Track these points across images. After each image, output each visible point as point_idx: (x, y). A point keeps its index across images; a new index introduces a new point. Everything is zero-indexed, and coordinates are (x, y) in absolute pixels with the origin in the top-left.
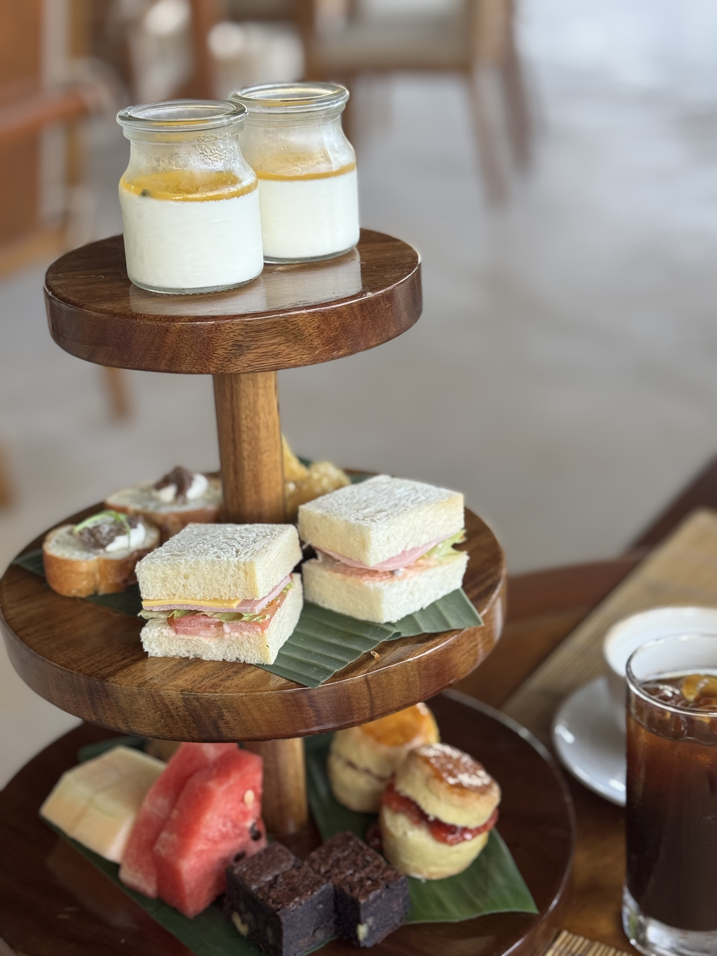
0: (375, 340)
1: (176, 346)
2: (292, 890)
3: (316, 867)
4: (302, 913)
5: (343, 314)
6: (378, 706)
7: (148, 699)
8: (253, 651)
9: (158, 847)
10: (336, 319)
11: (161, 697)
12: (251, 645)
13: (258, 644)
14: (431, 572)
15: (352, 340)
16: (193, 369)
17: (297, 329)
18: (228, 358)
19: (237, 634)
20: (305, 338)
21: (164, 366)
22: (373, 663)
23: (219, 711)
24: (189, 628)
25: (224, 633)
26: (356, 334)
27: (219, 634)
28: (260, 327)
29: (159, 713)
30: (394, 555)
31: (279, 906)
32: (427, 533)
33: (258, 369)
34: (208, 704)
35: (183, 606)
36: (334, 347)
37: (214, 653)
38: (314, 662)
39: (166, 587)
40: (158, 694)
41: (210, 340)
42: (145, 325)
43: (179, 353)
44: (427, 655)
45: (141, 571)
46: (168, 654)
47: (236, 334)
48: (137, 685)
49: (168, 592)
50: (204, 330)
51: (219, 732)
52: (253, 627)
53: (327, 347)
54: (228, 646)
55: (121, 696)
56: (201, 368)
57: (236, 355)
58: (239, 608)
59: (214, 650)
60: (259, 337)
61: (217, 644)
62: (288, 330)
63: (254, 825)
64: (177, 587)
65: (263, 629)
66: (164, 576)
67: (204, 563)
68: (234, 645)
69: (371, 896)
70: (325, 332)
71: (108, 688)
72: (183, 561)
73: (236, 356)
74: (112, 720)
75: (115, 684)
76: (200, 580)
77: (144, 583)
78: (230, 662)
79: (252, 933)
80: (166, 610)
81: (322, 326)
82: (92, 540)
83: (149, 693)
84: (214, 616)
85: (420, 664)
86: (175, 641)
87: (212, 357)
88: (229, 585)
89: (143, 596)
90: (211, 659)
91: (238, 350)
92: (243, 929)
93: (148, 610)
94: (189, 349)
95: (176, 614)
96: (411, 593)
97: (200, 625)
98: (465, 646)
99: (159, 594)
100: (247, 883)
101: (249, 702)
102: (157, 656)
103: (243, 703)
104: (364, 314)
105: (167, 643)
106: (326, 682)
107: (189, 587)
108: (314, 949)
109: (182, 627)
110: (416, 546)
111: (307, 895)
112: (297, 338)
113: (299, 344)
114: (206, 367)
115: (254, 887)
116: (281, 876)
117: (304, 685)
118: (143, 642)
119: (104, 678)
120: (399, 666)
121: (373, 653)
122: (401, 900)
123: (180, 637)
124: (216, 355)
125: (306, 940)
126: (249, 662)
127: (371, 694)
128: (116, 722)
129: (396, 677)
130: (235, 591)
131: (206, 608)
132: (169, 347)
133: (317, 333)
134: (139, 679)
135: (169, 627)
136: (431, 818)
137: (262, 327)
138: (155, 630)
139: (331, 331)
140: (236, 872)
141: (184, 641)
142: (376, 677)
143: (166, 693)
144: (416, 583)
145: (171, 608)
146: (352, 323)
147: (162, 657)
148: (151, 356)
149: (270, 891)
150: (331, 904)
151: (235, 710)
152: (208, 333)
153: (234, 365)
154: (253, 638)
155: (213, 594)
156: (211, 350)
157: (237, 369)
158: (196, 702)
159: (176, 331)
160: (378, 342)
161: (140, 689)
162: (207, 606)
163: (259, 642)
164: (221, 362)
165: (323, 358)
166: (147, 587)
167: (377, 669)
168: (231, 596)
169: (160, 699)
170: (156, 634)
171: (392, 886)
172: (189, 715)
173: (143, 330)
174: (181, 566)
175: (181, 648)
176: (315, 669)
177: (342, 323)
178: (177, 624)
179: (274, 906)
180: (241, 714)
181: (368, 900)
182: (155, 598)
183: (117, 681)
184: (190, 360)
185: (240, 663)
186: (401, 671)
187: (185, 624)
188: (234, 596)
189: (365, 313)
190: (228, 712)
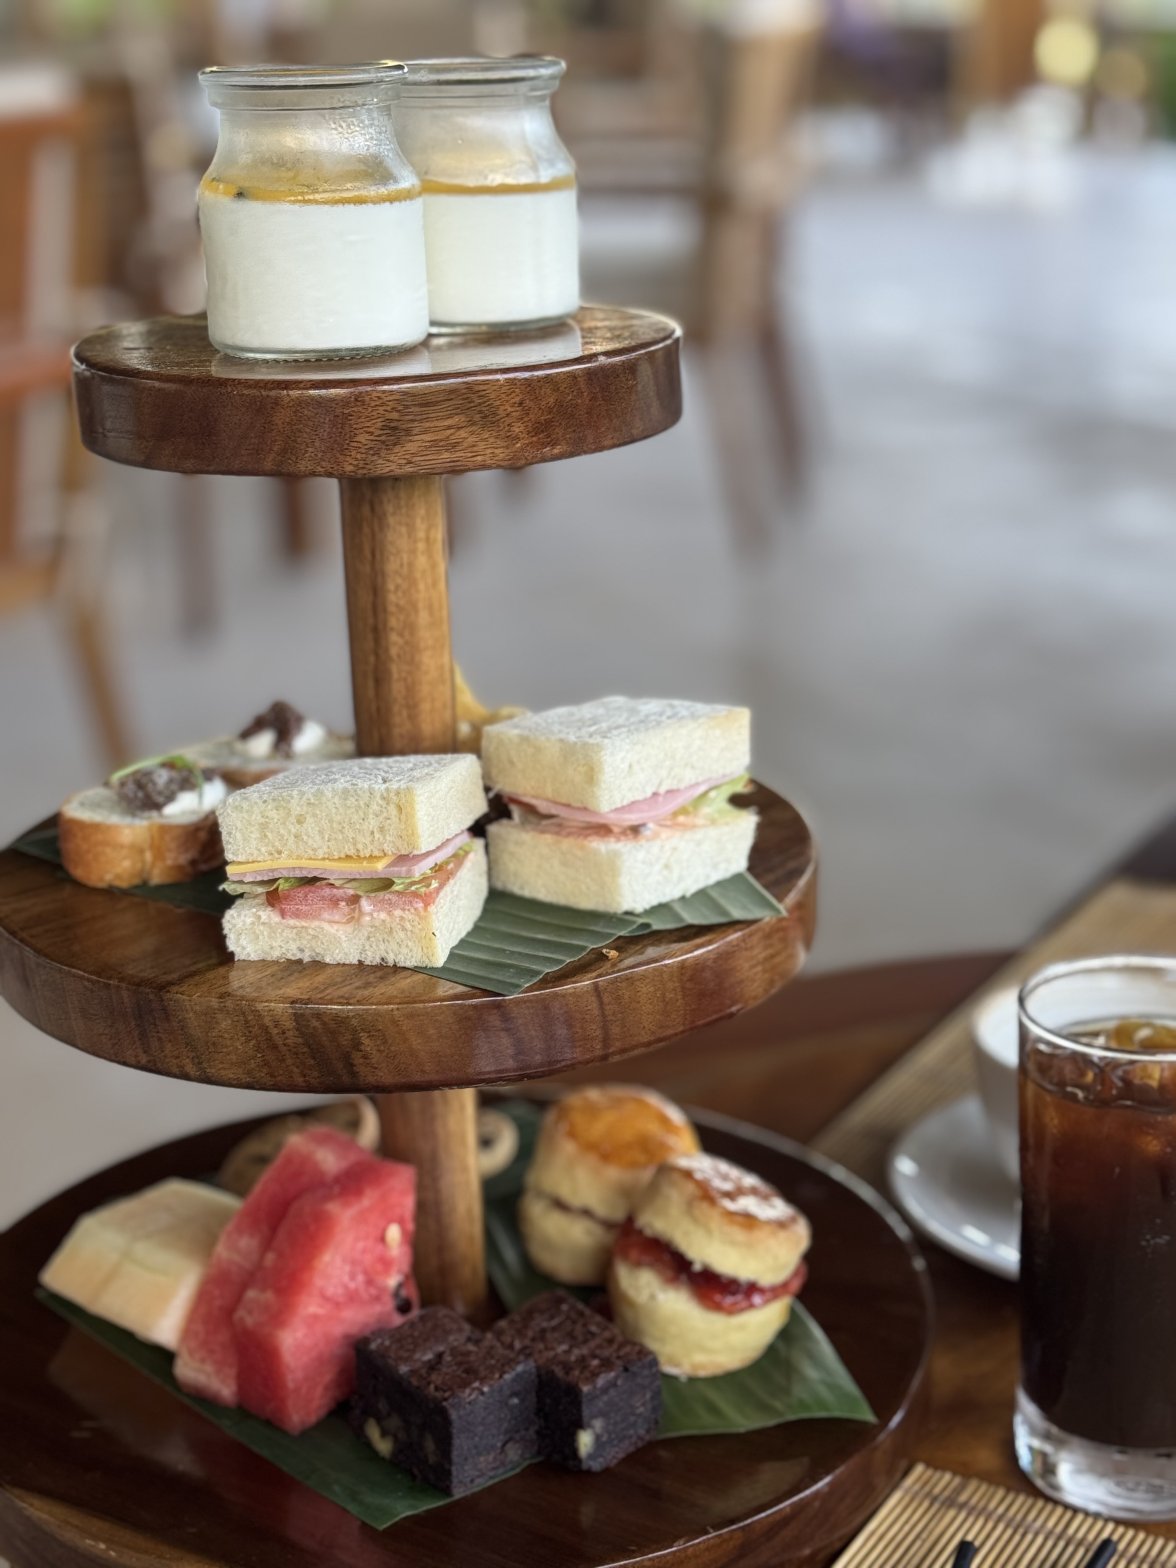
0: (611, 436)
1: (289, 429)
2: (467, 1371)
3: (507, 1339)
4: (485, 1408)
5: (560, 385)
6: (615, 1036)
7: (236, 1019)
8: (410, 944)
9: (241, 1313)
10: (550, 392)
11: (257, 1013)
12: (406, 934)
13: (417, 931)
14: (699, 835)
15: (574, 431)
16: (317, 468)
17: (486, 404)
18: (375, 449)
19: (383, 915)
20: (498, 420)
21: (270, 464)
22: (608, 965)
23: (353, 1035)
24: (304, 906)
25: (361, 913)
26: (581, 421)
27: (353, 918)
28: (428, 398)
29: (253, 1042)
30: (639, 797)
31: (447, 1394)
32: (693, 767)
33: (421, 469)
34: (336, 1024)
35: (294, 871)
36: (545, 440)
37: (343, 949)
38: (509, 962)
39: (266, 840)
40: (253, 1008)
41: (346, 418)
42: (240, 395)
43: (295, 441)
44: (695, 957)
45: (225, 814)
46: (267, 956)
47: (389, 408)
48: (218, 995)
49: (270, 848)
50: (336, 402)
51: (354, 1074)
52: (411, 902)
53: (535, 439)
54: (368, 938)
55: (191, 1015)
56: (330, 466)
57: (387, 443)
58: (387, 869)
59: (344, 945)
60: (425, 414)
61: (349, 934)
62: (472, 405)
63: (400, 1286)
64: (285, 838)
65: (426, 905)
66: (263, 820)
67: (330, 795)
68: (378, 934)
69: (601, 1381)
70: (532, 412)
71: (169, 1004)
72: (295, 793)
73: (387, 445)
74: (175, 1061)
75: (180, 996)
76: (324, 824)
77: (229, 834)
78: (372, 966)
79: (398, 1450)
80: (266, 879)
81: (527, 401)
82: (140, 794)
83: (237, 1008)
84: (346, 886)
85: (683, 971)
86: (279, 931)
87: (350, 448)
88: (371, 830)
89: (229, 856)
90: (339, 961)
91: (391, 436)
92: (384, 1447)
93: (235, 880)
94: (311, 434)
95: (283, 886)
96: (667, 866)
97: (321, 902)
98: (755, 952)
99: (256, 853)
100: (391, 1362)
101: (403, 1021)
102: (250, 959)
103: (395, 1022)
104: (594, 391)
105: (266, 936)
106: (530, 989)
107: (305, 838)
108: (502, 1475)
109: (292, 907)
110: (674, 787)
111: (492, 1379)
112: (487, 420)
113: (490, 429)
114: (339, 465)
115: (404, 1369)
116: (448, 1352)
117: (495, 992)
118: (226, 935)
119: (164, 987)
120: (650, 970)
121: (606, 952)
122: (648, 1396)
123: (288, 924)
124: (355, 444)
125: (491, 1458)
126: (402, 964)
127: (604, 1015)
128: (182, 1064)
129: (645, 989)
130: (381, 840)
131: (332, 872)
132: (280, 431)
133: (518, 413)
134: (221, 988)
135: (270, 909)
136: (697, 1267)
137: (430, 398)
138: (247, 912)
139: (540, 411)
140: (373, 1346)
141: (295, 931)
142: (612, 986)
143: (266, 1006)
144: (675, 849)
145: (273, 876)
146: (575, 402)
147: (257, 961)
148: (248, 448)
149: (429, 1375)
150: (532, 1399)
151: (380, 1034)
152: (343, 406)
153: (383, 460)
154: (409, 921)
155: (344, 847)
156: (348, 436)
157: (389, 468)
158: (317, 1021)
159: (290, 404)
160: (615, 441)
161: (222, 1002)
162: (334, 869)
163: (420, 927)
164: (364, 456)
165: (528, 456)
166: (235, 839)
167: (614, 972)
168: (374, 849)
169: (256, 1018)
170: (249, 921)
171: (634, 1369)
172: (304, 1044)
173: (237, 403)
174: (292, 801)
175: (289, 944)
176: (512, 970)
177: (559, 401)
178: (284, 902)
179: (438, 1395)
180: (390, 1041)
181: (595, 1388)
182: (248, 859)
183: (184, 991)
184: (312, 452)
185: (387, 966)
186: (654, 980)
187: (297, 900)
188: (379, 850)
189: (595, 389)
190: (368, 1037)
